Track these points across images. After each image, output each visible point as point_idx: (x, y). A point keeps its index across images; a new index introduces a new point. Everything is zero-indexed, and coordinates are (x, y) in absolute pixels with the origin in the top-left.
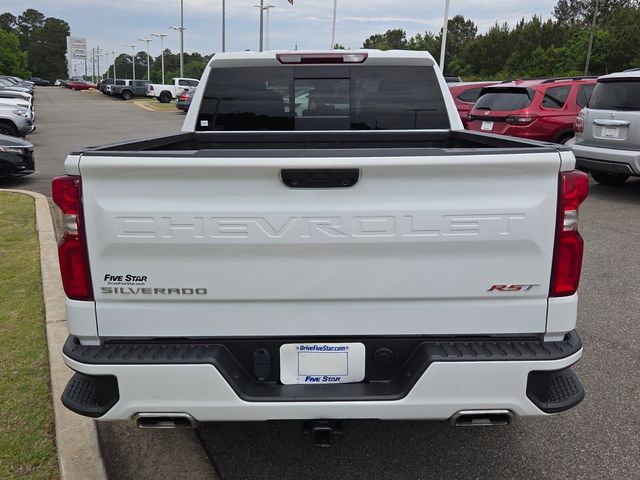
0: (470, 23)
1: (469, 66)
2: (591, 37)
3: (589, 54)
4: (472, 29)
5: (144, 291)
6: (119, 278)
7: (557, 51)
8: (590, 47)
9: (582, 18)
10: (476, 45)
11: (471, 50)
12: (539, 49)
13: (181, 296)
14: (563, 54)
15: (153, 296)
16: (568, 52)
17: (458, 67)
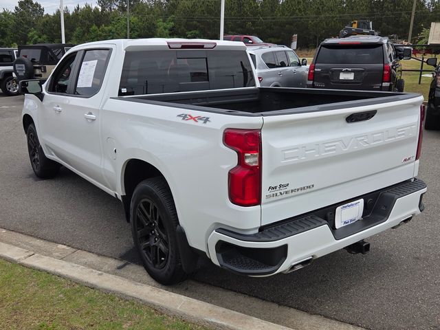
0: (37, 5)
1: (45, 36)
2: (128, 21)
3: (128, 31)
4: (40, 9)
5: (286, 192)
6: (276, 187)
7: (106, 28)
8: (128, 27)
9: (116, 7)
10: (47, 22)
11: (44, 25)
12: (94, 27)
13: (303, 191)
14: (110, 31)
15: (290, 194)
16: (114, 30)
17: (36, 37)
